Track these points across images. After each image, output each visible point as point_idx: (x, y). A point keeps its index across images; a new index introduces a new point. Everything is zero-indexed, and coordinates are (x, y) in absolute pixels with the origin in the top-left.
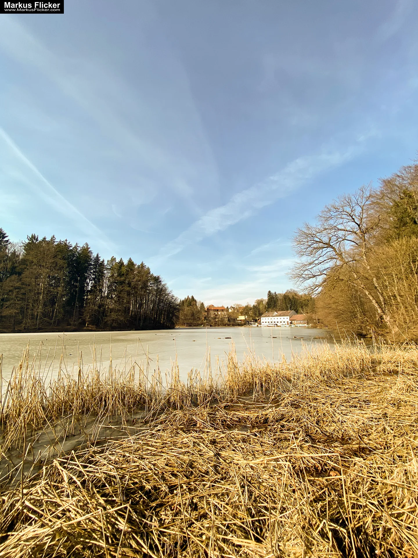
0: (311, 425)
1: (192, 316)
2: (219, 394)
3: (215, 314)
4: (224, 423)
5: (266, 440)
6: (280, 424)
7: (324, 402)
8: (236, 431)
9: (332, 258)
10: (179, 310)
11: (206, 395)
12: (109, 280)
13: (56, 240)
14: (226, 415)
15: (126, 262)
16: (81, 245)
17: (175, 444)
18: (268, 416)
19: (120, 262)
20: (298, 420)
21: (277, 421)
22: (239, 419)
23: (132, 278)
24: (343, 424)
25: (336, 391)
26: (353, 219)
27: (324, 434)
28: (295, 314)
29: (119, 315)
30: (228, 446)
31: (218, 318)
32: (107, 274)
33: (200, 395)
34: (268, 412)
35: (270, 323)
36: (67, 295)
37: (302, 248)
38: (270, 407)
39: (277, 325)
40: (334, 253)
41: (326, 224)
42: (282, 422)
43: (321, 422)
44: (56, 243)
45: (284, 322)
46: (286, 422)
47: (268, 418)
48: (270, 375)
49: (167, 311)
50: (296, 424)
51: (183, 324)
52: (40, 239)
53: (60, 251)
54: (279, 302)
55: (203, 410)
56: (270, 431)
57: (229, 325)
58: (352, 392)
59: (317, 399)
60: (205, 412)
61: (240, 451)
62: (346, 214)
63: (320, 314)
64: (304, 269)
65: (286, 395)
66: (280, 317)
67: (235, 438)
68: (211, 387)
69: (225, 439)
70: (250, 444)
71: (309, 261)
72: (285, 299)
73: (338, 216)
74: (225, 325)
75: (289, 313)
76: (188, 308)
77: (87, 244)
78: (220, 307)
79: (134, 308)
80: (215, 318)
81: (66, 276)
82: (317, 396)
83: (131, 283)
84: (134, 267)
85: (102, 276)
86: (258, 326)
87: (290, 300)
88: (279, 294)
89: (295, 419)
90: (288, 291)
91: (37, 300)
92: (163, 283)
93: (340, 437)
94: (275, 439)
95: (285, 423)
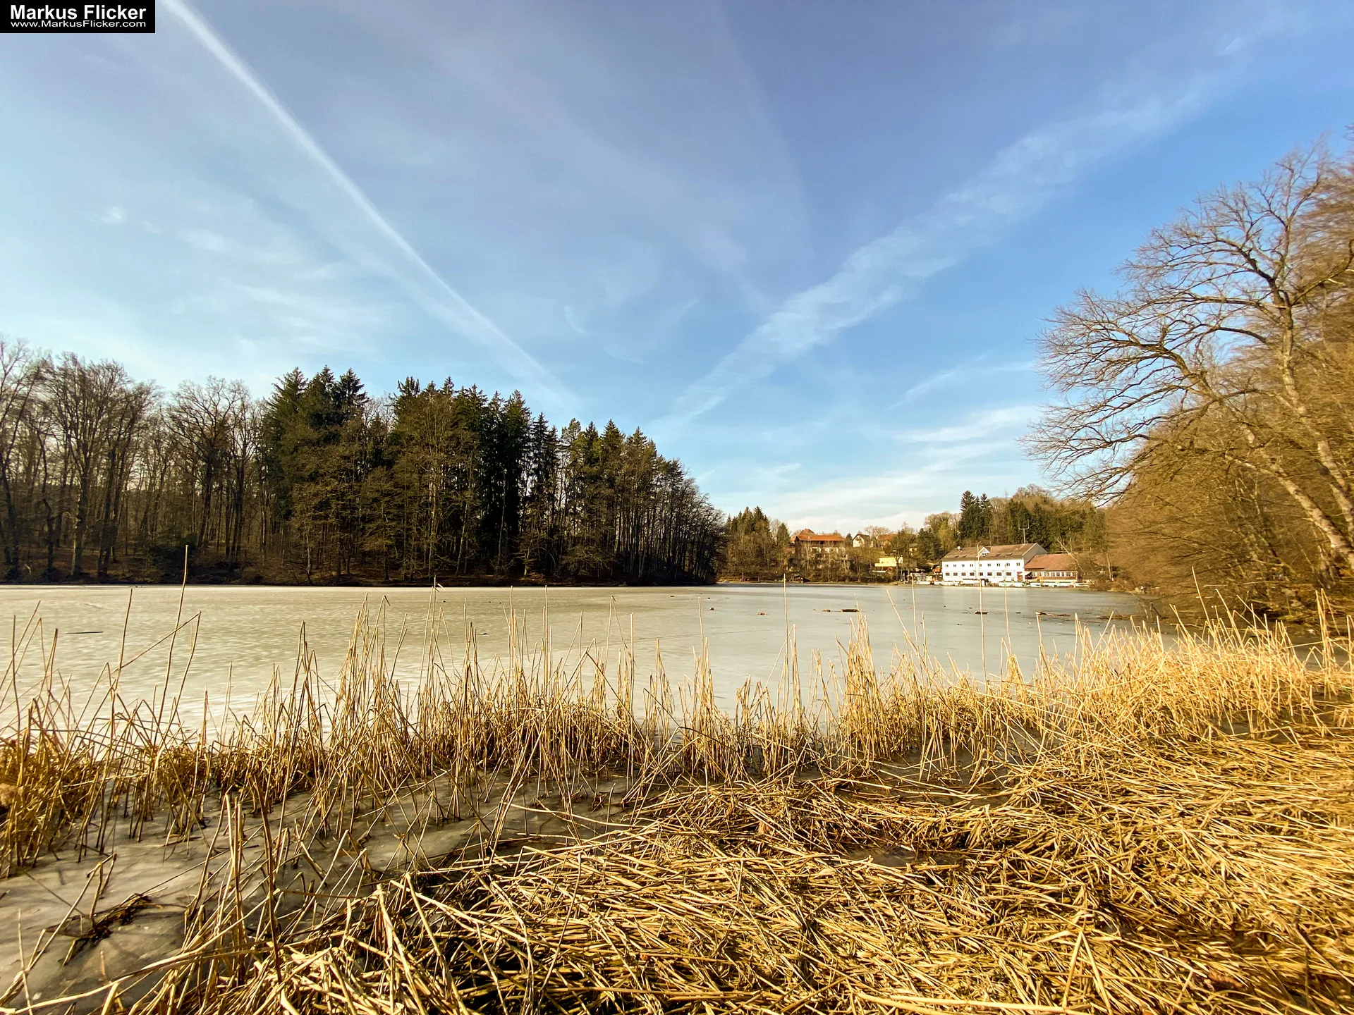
0: (1114, 873)
1: (757, 556)
2: (821, 751)
3: (815, 551)
4: (835, 832)
5: (963, 900)
6: (1008, 856)
7: (1154, 805)
8: (868, 863)
9: (1170, 388)
10: (726, 541)
11: (786, 750)
12: (567, 473)
13: (454, 389)
14: (839, 811)
15: (601, 431)
16: (506, 395)
17: (691, 877)
18: (967, 827)
19: (589, 432)
20: (1067, 853)
21: (998, 846)
22: (880, 826)
23: (617, 467)
24: (1231, 882)
25: (1194, 773)
26: (1253, 262)
27: (1164, 907)
28: (1039, 554)
29: (591, 552)
30: (845, 904)
31: (824, 562)
32: (563, 458)
33: (769, 749)
34: (966, 815)
35: (968, 576)
36: (483, 506)
37: (1070, 363)
38: (976, 803)
39: (987, 581)
40: (1178, 373)
41: (1151, 288)
42: (1012, 849)
43: (1151, 866)
44: (455, 395)
45: (1009, 574)
46: (1026, 851)
47: (968, 833)
48: (970, 712)
49: (698, 542)
50: (1060, 863)
51: (737, 575)
52: (423, 387)
53: (464, 412)
54: (996, 521)
55: (776, 791)
56: (975, 873)
57: (853, 580)
58: (1255, 783)
59: (1128, 792)
60: (783, 796)
61: (881, 924)
62: (1228, 247)
63: (1121, 553)
64: (1076, 424)
65: (1023, 771)
66: (998, 561)
67: (867, 881)
68: (801, 730)
69: (834, 882)
70: (912, 907)
71: (1093, 402)
72: (1012, 512)
73: (1194, 259)
74: (842, 579)
75: (1025, 549)
76: (747, 537)
77: (518, 394)
78: (829, 536)
79: (624, 536)
80: (817, 562)
81: (479, 466)
82: (1130, 784)
83: (614, 479)
84: (620, 442)
85: (553, 465)
86: (932, 584)
87: (1028, 515)
88: (994, 500)
89: (1057, 847)
90: (1021, 490)
91: (425, 519)
92: (686, 478)
93: (1226, 926)
94: (993, 904)
95: (1026, 857)
